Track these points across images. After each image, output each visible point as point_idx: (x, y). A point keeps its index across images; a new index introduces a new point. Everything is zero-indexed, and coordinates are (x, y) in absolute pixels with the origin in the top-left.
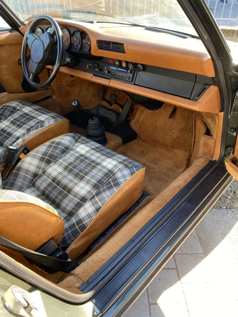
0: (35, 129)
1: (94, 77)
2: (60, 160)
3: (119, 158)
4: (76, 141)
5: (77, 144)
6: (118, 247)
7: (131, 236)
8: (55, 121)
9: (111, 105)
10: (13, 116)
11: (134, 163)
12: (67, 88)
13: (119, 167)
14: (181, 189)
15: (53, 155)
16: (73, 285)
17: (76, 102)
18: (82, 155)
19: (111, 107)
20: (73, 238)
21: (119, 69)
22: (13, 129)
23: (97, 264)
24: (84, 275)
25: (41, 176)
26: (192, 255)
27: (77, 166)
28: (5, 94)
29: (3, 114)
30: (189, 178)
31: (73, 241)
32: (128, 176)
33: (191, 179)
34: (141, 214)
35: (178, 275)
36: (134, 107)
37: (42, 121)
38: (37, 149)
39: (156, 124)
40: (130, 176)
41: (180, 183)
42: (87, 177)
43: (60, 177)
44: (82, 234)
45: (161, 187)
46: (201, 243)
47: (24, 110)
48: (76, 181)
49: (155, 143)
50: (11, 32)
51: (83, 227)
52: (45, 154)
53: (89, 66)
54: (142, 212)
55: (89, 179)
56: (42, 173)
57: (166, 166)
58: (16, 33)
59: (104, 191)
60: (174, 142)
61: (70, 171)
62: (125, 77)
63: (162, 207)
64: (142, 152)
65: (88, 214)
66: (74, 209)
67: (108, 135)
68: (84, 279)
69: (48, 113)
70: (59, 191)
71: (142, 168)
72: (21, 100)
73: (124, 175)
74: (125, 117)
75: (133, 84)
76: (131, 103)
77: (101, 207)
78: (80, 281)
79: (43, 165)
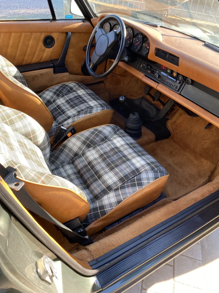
0: (84, 114)
1: (145, 77)
2: (98, 147)
3: (148, 159)
4: (115, 133)
5: (115, 136)
6: (128, 238)
7: (141, 232)
8: (102, 110)
9: (154, 100)
10: (69, 95)
11: (160, 167)
12: (119, 77)
13: (146, 168)
14: (196, 202)
15: (94, 141)
16: (85, 259)
17: (124, 98)
18: (117, 148)
19: (154, 102)
20: (94, 219)
21: (169, 77)
22: (67, 108)
23: (107, 247)
24: (95, 254)
25: (80, 157)
26: (191, 259)
27: (111, 157)
28: (66, 74)
29: (62, 92)
30: (207, 193)
31: (93, 221)
32: (152, 179)
33: (208, 195)
34: (155, 215)
35: (174, 272)
36: (175, 108)
37: (91, 107)
38: (82, 132)
39: (191, 130)
40: (154, 180)
41: (197, 196)
42: (117, 170)
43: (95, 163)
44: (102, 218)
45: (180, 192)
46: (202, 251)
47: (79, 92)
48: (107, 169)
49: (185, 147)
50: (83, 22)
51: (104, 213)
52: (87, 138)
53: (143, 66)
54: (156, 213)
55: (118, 172)
56: (82, 154)
57: (190, 173)
58: (87, 23)
59: (128, 186)
60: (204, 151)
61: (104, 160)
62: (172, 85)
63: (175, 214)
64: (171, 152)
65: (110, 203)
66: (100, 193)
67: (144, 130)
68: (95, 257)
69: (98, 100)
70: (92, 174)
71: (166, 174)
72: (78, 81)
73: (148, 177)
74: (164, 115)
75: (178, 94)
76: (173, 104)
77: (122, 201)
78: (92, 257)
79: (84, 147)
